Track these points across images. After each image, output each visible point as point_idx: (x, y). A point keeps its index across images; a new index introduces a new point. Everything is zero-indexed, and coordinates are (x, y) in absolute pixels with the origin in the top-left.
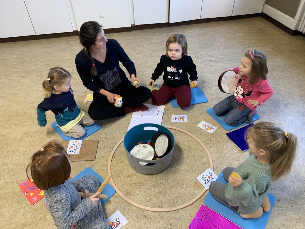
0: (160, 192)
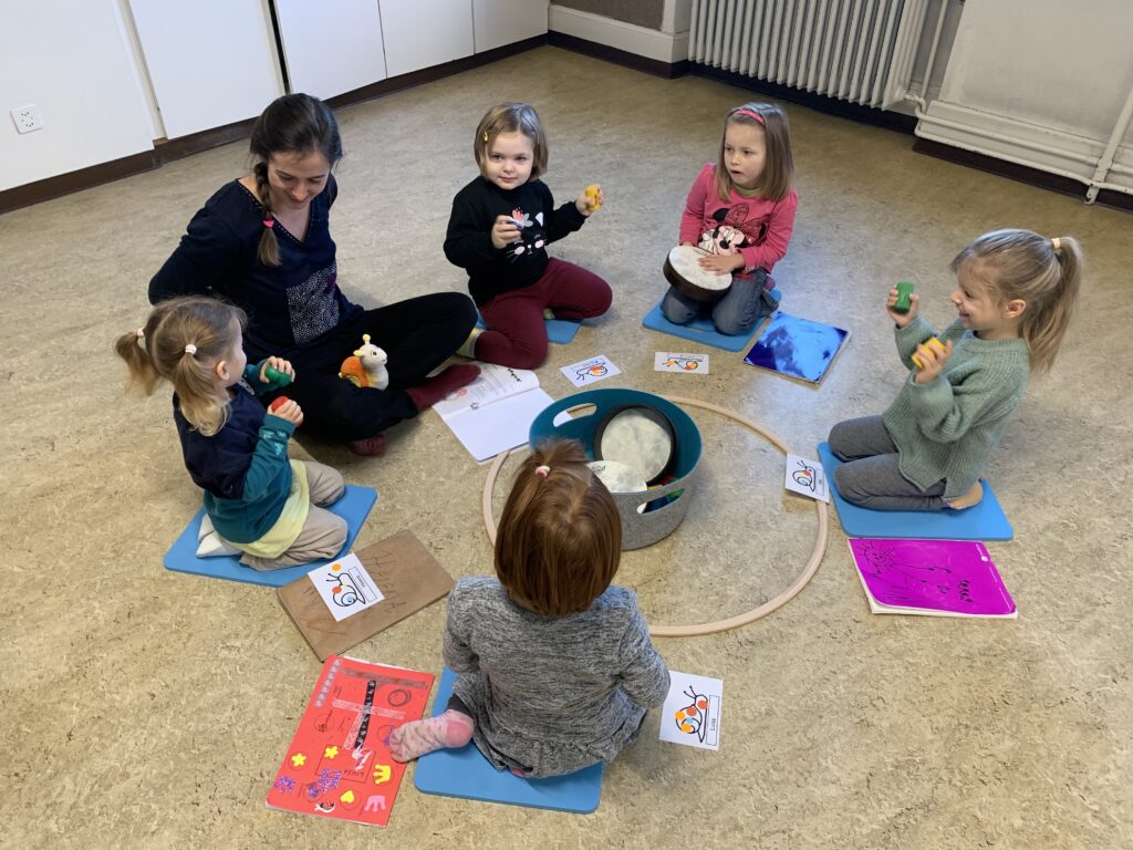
0: (728, 568)
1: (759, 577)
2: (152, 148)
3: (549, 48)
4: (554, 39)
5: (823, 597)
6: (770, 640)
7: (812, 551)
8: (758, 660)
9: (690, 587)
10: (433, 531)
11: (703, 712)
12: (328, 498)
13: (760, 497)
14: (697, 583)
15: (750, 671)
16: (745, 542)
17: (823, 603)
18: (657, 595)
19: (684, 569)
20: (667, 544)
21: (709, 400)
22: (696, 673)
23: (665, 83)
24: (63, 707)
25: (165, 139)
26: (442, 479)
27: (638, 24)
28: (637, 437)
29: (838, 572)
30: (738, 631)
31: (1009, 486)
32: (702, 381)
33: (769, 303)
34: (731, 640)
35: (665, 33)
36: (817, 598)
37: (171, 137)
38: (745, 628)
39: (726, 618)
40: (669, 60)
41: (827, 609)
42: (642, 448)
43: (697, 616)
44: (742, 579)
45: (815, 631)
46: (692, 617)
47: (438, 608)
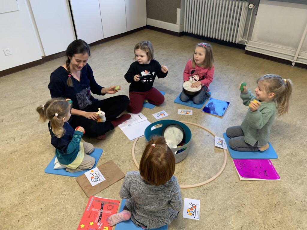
0: (200, 168)
1: (209, 171)
2: (41, 58)
3: (146, 29)
4: (148, 27)
5: (226, 176)
6: (212, 188)
7: (223, 163)
8: (209, 194)
9: (190, 174)
10: (119, 160)
11: (195, 209)
12: (89, 152)
13: (208, 149)
14: (192, 173)
15: (207, 197)
16: (204, 161)
17: (227, 178)
18: (181, 177)
19: (188, 169)
20: (183, 162)
21: (193, 122)
22: (192, 198)
23: (178, 38)
24: (17, 213)
25: (45, 56)
26: (121, 146)
27: (170, 23)
28: (174, 133)
29: (230, 169)
30: (203, 186)
31: (276, 144)
32: (191, 117)
33: (208, 95)
34: (201, 189)
35: (178, 25)
36: (225, 176)
37: (46, 56)
38: (205, 185)
39: (200, 182)
40: (179, 31)
41: (228, 179)
42: (175, 136)
43: (192, 182)
44: (204, 171)
45: (225, 185)
46: (191, 182)
47: (120, 182)
